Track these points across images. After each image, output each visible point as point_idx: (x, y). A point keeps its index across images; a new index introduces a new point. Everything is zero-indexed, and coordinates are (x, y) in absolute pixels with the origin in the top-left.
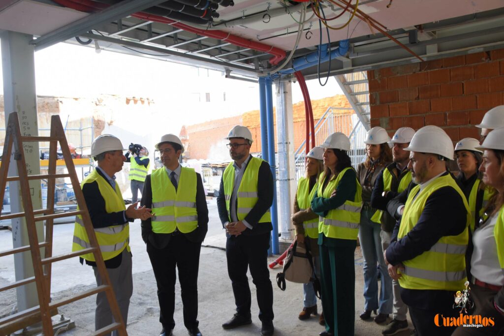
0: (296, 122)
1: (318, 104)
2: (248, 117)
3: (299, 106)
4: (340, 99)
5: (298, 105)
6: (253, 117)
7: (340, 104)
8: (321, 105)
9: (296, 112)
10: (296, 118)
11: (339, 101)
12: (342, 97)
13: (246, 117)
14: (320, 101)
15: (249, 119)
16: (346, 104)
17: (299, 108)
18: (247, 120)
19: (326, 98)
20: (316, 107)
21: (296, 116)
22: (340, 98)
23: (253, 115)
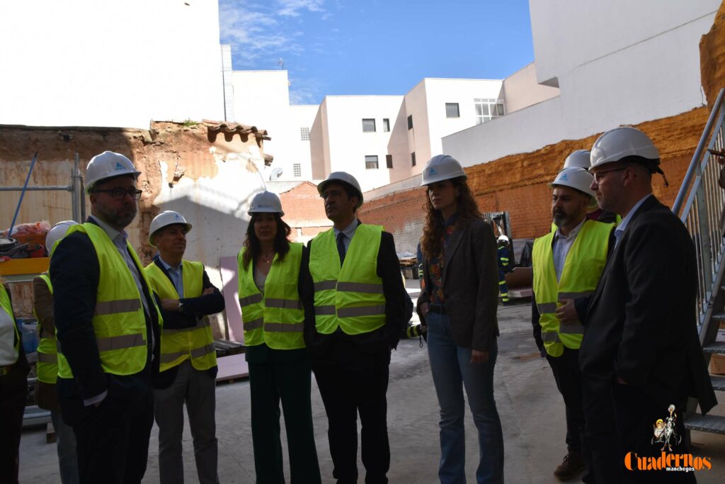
0: (542, 182)
3: (546, 154)
5: (543, 151)
9: (539, 165)
14: (585, 140)
17: (545, 158)
21: (542, 172)
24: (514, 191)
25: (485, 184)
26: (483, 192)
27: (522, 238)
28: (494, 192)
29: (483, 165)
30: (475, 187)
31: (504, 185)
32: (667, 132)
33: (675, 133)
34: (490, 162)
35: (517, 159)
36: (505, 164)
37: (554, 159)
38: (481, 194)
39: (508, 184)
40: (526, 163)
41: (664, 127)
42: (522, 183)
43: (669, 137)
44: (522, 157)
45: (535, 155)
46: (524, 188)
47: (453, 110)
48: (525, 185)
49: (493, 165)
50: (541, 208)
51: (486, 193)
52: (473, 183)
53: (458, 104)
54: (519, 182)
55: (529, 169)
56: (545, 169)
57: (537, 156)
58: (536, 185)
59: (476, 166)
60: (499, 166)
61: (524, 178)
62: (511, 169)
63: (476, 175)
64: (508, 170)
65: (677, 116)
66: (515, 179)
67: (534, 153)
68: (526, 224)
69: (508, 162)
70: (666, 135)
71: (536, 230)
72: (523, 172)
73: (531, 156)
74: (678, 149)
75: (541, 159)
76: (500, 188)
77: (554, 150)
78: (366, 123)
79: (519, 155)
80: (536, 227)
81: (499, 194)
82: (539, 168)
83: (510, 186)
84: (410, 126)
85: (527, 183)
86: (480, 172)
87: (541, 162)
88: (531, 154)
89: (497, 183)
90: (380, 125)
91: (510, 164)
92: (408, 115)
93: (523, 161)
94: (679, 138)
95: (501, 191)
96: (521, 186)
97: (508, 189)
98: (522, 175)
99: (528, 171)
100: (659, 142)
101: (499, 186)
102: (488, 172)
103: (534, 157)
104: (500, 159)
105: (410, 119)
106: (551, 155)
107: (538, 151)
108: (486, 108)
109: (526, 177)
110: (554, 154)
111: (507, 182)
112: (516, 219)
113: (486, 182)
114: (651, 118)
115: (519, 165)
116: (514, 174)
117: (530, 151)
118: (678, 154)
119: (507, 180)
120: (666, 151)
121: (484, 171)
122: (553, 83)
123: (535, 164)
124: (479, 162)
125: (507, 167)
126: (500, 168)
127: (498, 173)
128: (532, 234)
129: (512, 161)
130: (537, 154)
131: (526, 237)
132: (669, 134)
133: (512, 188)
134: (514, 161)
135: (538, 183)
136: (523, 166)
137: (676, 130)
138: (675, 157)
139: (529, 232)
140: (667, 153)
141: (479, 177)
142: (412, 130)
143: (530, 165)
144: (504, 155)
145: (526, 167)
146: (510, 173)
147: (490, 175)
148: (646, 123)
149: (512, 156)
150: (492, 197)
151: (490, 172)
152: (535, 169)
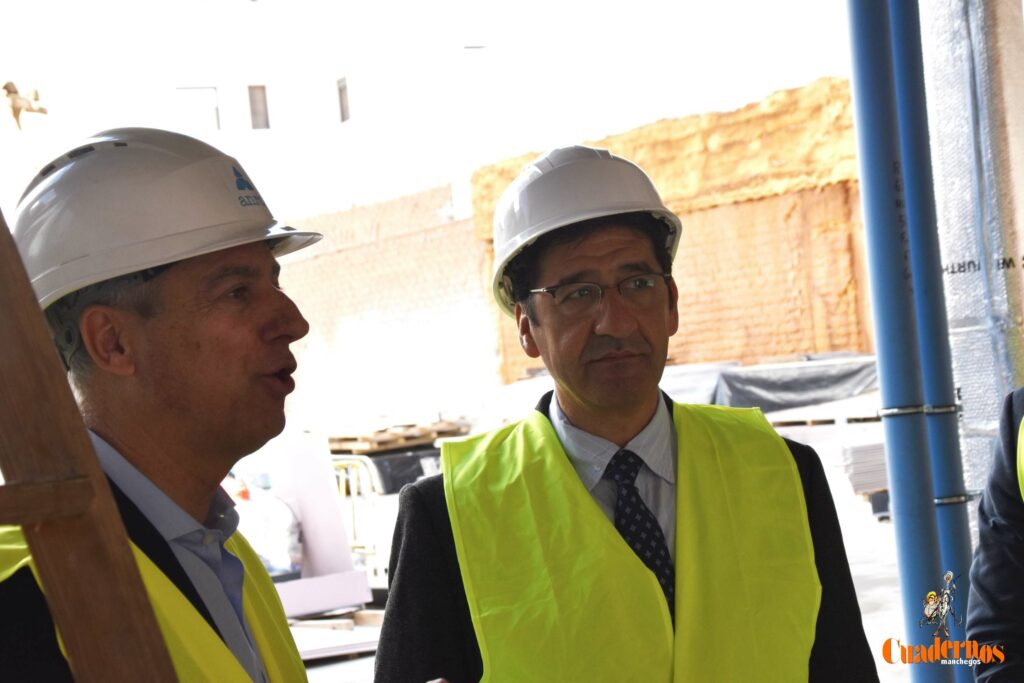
0: (762, 199)
3: (775, 115)
5: (765, 108)
9: (755, 146)
10: (762, 179)
21: (760, 166)
27: (707, 360)
35: (691, 130)
36: (654, 145)
37: (796, 131)
40: (715, 142)
42: (705, 201)
44: (705, 124)
45: (743, 117)
46: (711, 214)
48: (715, 207)
50: (760, 274)
54: (697, 196)
55: (725, 159)
56: (772, 158)
57: (748, 121)
58: (747, 207)
60: (635, 149)
61: (709, 184)
62: (673, 159)
64: (663, 162)
67: (737, 112)
68: (719, 320)
69: (663, 136)
71: (749, 336)
72: (706, 166)
73: (731, 120)
75: (758, 132)
77: (795, 103)
79: (696, 117)
80: (747, 328)
82: (755, 155)
85: (718, 198)
87: (761, 136)
88: (730, 113)
91: (668, 144)
93: (706, 134)
96: (701, 210)
98: (706, 177)
99: (722, 164)
103: (738, 124)
106: (787, 119)
107: (751, 106)
109: (719, 181)
110: (799, 116)
115: (696, 145)
117: (727, 106)
123: (742, 143)
125: (662, 153)
128: (737, 350)
129: (676, 135)
130: (750, 115)
131: (719, 359)
134: (681, 134)
135: (750, 200)
136: (706, 150)
139: (726, 343)
143: (727, 147)
145: (717, 154)
146: (669, 169)
149: (676, 120)
152: (744, 158)
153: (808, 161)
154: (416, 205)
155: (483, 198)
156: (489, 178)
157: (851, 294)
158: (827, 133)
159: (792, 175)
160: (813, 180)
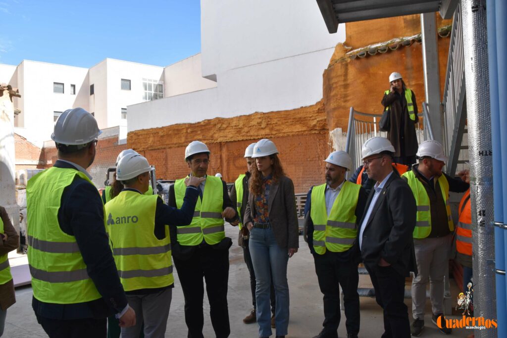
1: (229, 124)
2: (135, 137)
3: (204, 126)
4: (260, 118)
5: (202, 123)
6: (141, 137)
7: (260, 124)
8: (234, 124)
9: (199, 132)
11: (259, 120)
12: (262, 116)
13: (132, 137)
14: (232, 119)
15: (135, 140)
16: (268, 124)
17: (203, 128)
18: (133, 141)
19: (241, 116)
20: (227, 127)
21: (200, 137)
22: (259, 116)
23: (142, 135)
24: (179, 148)
25: (158, 143)
26: (156, 148)
28: (165, 148)
29: (157, 128)
30: (150, 144)
31: (173, 144)
32: (285, 119)
33: (289, 121)
34: (163, 127)
35: (184, 127)
36: (174, 130)
37: (209, 129)
38: (155, 150)
39: (176, 144)
40: (189, 131)
41: (283, 116)
43: (285, 123)
44: (187, 126)
45: (197, 125)
47: (126, 84)
49: (165, 130)
51: (159, 149)
52: (149, 141)
53: (130, 81)
54: (184, 143)
55: (191, 135)
56: (203, 136)
57: (198, 126)
59: (152, 129)
60: (169, 131)
61: (187, 140)
62: (178, 134)
63: (152, 135)
64: (176, 134)
65: (291, 110)
66: (181, 140)
67: (196, 124)
69: (177, 128)
70: (284, 121)
72: (187, 136)
73: (193, 126)
74: (290, 131)
75: (200, 129)
76: (169, 146)
77: (210, 123)
78: (56, 85)
79: (185, 124)
81: (168, 150)
82: (199, 134)
83: (177, 145)
84: (92, 92)
86: (155, 133)
87: (201, 130)
88: (194, 124)
89: (167, 142)
90: (68, 89)
91: (178, 130)
92: (91, 84)
93: (187, 129)
94: (292, 124)
95: (170, 148)
97: (175, 147)
98: (186, 138)
100: (279, 125)
101: (169, 145)
102: (161, 134)
103: (195, 127)
104: (171, 126)
105: (92, 87)
106: (207, 127)
107: (199, 123)
108: (150, 86)
110: (210, 126)
111: (175, 142)
112: (180, 169)
113: (159, 141)
114: (275, 110)
115: (184, 131)
116: (180, 137)
117: (193, 122)
118: (291, 134)
119: (175, 141)
120: (283, 131)
121: (158, 133)
122: (213, 78)
123: (196, 131)
124: (155, 126)
125: (176, 132)
126: (170, 132)
127: (169, 135)
129: (180, 128)
130: (198, 125)
132: (286, 121)
133: (178, 147)
134: (181, 128)
136: (187, 132)
137: (290, 119)
138: (288, 136)
140: (284, 133)
141: (154, 137)
142: (93, 95)
143: (192, 132)
144: (174, 123)
145: (189, 133)
146: (177, 136)
147: (162, 136)
148: (272, 112)
149: (180, 124)
150: (163, 152)
151: (162, 134)
152: (196, 135)
153: (212, 137)
154: (109, 142)
155: (130, 139)
156: (132, 135)
157: (220, 169)
158: (217, 131)
159: (208, 140)
160: (213, 141)
